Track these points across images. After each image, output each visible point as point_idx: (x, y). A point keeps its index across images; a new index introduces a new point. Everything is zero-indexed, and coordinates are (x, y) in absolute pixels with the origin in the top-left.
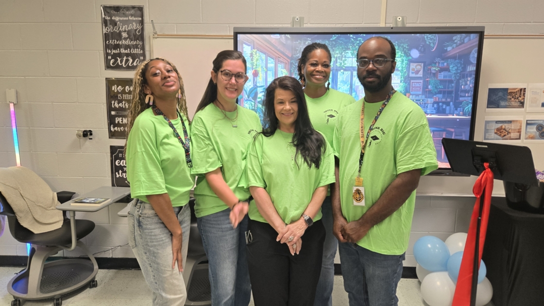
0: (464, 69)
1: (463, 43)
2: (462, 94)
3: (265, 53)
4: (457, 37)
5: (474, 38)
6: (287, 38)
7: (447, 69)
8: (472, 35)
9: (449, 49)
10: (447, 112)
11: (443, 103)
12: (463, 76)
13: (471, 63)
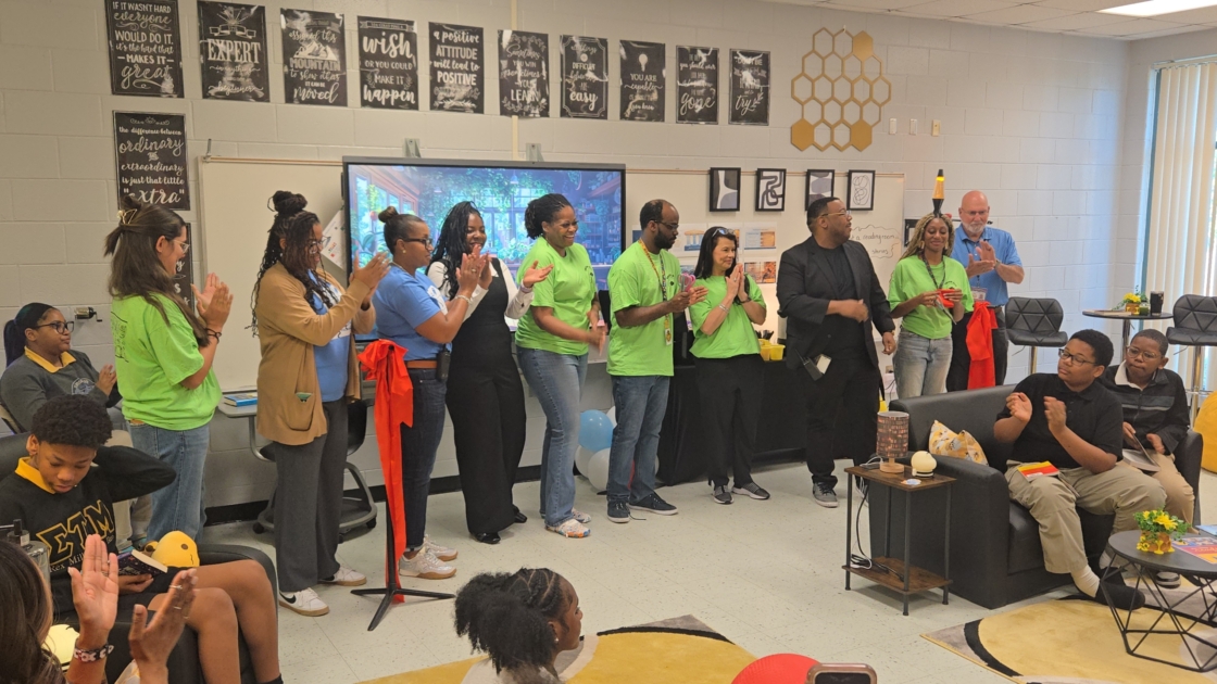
0: (610, 211)
1: (606, 181)
2: (611, 239)
3: (385, 190)
4: (600, 175)
5: (617, 175)
6: (412, 171)
7: (592, 211)
8: (614, 173)
9: (594, 188)
10: (598, 260)
11: (593, 250)
12: (611, 218)
13: (616, 204)
